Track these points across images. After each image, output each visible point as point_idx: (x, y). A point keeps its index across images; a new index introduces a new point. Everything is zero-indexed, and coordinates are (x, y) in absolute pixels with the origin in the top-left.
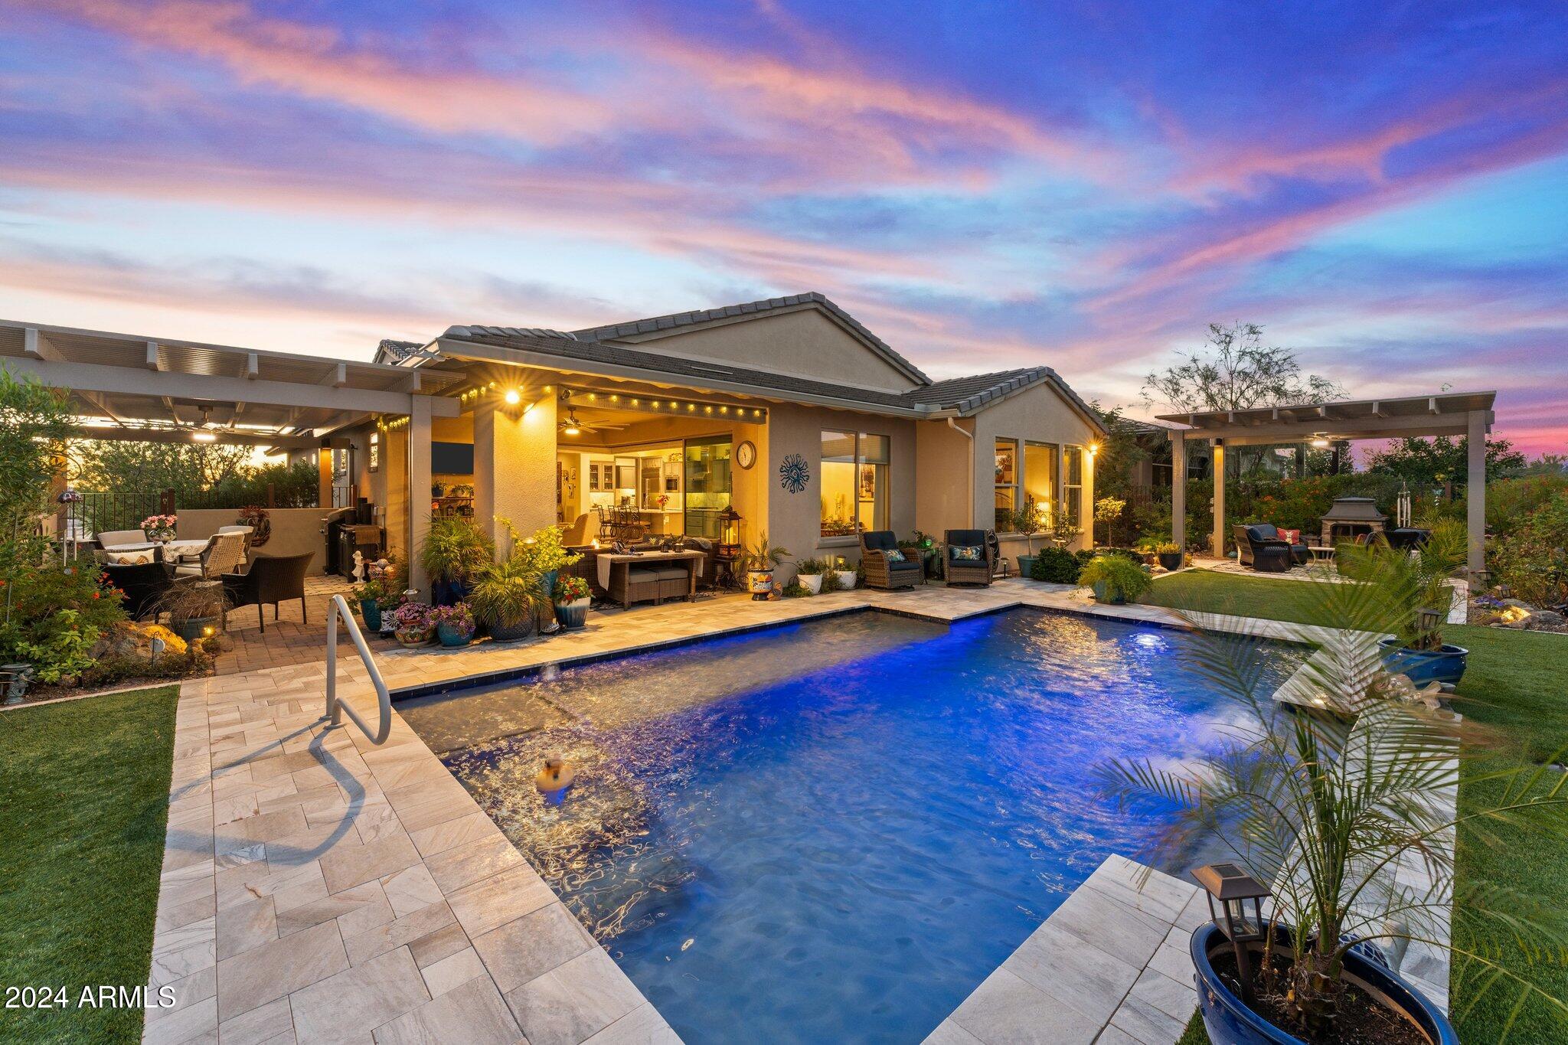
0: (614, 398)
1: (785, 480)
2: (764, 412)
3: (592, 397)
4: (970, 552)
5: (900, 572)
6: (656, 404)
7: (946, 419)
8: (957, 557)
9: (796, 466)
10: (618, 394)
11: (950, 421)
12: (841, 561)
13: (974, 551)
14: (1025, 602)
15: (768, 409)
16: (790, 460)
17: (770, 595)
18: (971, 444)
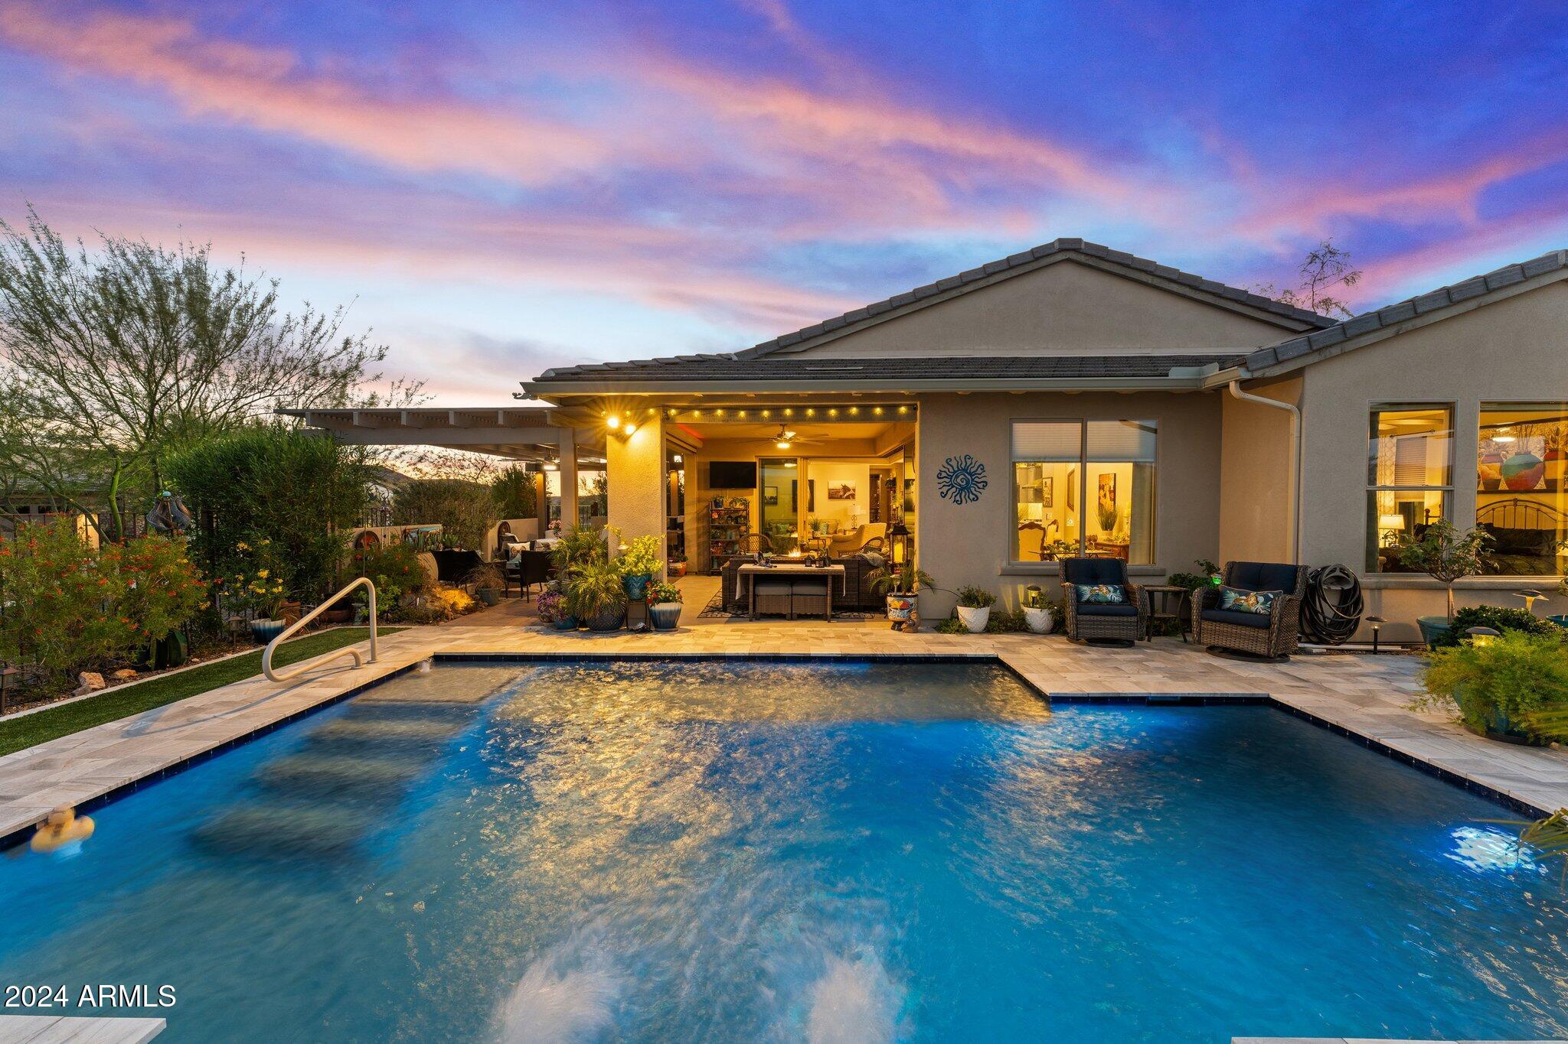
0: (719, 412)
1: (946, 488)
2: (913, 408)
3: (697, 413)
4: (1252, 600)
5: (1095, 618)
6: (766, 413)
7: (1227, 386)
8: (1227, 605)
9: (965, 470)
10: (723, 408)
11: (1233, 388)
12: (1034, 594)
13: (1261, 599)
14: (1275, 696)
15: (918, 403)
16: (954, 463)
17: (904, 626)
18: (1294, 421)
